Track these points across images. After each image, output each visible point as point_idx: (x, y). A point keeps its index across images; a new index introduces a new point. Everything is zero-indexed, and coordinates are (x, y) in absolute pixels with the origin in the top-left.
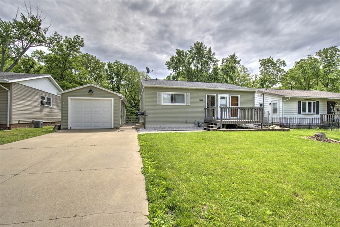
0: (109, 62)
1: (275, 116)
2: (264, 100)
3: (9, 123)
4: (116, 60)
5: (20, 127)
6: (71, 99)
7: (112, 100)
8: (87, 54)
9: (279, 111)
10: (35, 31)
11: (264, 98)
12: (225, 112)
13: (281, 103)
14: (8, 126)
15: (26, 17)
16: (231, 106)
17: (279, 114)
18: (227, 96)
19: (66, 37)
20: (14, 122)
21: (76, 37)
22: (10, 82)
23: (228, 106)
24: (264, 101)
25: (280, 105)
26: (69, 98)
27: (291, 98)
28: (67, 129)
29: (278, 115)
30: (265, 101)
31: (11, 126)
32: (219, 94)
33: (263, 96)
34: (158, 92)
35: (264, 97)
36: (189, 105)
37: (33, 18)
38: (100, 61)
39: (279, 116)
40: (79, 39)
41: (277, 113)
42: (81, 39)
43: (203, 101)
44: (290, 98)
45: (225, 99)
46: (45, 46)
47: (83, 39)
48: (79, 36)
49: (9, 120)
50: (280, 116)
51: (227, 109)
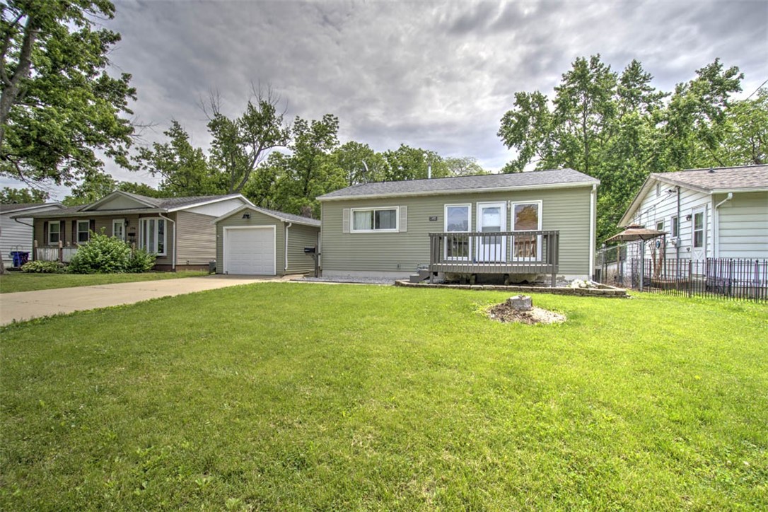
0: (389, 151)
1: (698, 255)
2: (679, 206)
3: (174, 264)
4: (402, 145)
5: (189, 269)
6: (227, 230)
7: (273, 228)
8: (352, 142)
9: (707, 237)
10: (266, 125)
11: (679, 200)
12: (498, 246)
13: (710, 213)
14: (174, 268)
15: (254, 106)
16: (513, 230)
17: (706, 248)
18: (502, 205)
19: (313, 121)
20: (179, 262)
21: (328, 117)
22: (170, 211)
23: (503, 229)
24: (679, 210)
25: (710, 220)
26: (224, 228)
27: (734, 194)
28: (222, 274)
29: (704, 254)
30: (681, 209)
31: (177, 268)
32: (477, 203)
33: (679, 193)
34: (344, 209)
35: (681, 197)
36: (406, 230)
37: (263, 105)
38: (373, 151)
39: (706, 255)
40: (330, 120)
41: (702, 246)
42: (334, 119)
43: (438, 221)
44: (730, 196)
45: (497, 213)
46: (280, 145)
47: (337, 118)
48: (332, 115)
49: (174, 260)
50: (710, 255)
51: (504, 238)
